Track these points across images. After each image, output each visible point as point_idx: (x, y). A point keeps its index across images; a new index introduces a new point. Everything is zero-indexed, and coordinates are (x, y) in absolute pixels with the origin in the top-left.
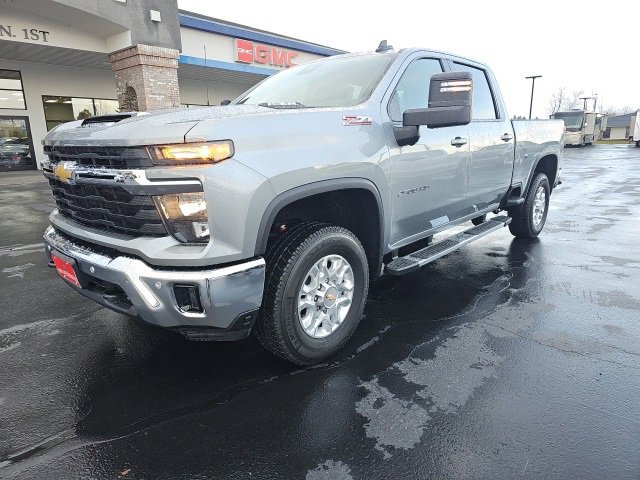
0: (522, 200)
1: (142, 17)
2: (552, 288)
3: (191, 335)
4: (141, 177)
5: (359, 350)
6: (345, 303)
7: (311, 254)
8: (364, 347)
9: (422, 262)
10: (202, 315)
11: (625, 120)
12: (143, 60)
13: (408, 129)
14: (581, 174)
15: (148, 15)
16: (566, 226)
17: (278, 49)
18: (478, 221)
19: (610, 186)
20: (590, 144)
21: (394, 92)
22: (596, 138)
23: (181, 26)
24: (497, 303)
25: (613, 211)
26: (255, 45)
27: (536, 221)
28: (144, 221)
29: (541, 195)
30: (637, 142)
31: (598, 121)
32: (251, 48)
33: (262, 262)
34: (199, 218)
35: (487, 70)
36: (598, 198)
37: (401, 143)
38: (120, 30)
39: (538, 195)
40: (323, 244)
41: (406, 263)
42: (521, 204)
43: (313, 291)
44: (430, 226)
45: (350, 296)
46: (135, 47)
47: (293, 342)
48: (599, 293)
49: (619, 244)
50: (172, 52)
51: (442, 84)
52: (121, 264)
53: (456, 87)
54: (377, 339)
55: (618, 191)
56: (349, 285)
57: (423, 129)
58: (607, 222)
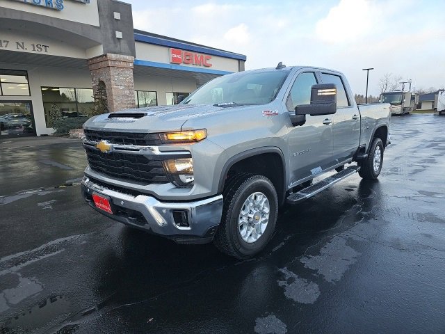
0: (366, 155)
1: (110, 36)
2: (388, 211)
3: (179, 240)
4: (156, 150)
5: (274, 250)
6: (265, 222)
7: (246, 192)
8: (277, 248)
9: (308, 196)
10: (189, 228)
11: (431, 97)
12: (110, 63)
13: (299, 116)
14: (403, 135)
15: (115, 35)
16: (395, 171)
17: (198, 54)
18: (339, 169)
19: (423, 143)
20: (408, 113)
21: (289, 94)
22: (412, 109)
23: (136, 40)
24: (355, 221)
25: (425, 161)
26: (183, 52)
27: (376, 168)
28: (155, 174)
29: (378, 151)
30: (440, 112)
31: (413, 98)
32: (180, 54)
33: (221, 197)
34: (186, 172)
35: (342, 77)
36: (415, 152)
37: (294, 124)
38: (96, 44)
39: (376, 151)
40: (252, 186)
41: (298, 196)
42: (366, 158)
43: (247, 215)
44: (311, 173)
45: (267, 217)
46: (106, 55)
47: (236, 245)
48: (418, 214)
49: (429, 182)
50: (129, 58)
51: (319, 91)
52: (140, 199)
53: (327, 92)
54: (283, 243)
55: (427, 147)
56: (267, 210)
57: (308, 116)
58: (421, 168)
